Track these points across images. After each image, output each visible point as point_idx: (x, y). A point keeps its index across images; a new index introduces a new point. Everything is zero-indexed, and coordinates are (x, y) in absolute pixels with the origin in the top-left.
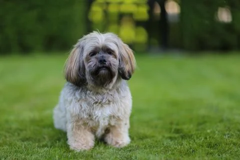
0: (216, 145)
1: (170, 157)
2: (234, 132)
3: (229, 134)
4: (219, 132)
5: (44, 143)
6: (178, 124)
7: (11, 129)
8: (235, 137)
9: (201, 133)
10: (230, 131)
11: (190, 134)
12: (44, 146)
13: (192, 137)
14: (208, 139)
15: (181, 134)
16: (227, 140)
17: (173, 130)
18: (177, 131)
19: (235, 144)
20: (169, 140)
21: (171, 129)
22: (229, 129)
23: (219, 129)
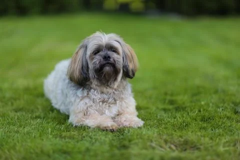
0: (209, 118)
1: (163, 131)
2: (229, 105)
3: (223, 107)
4: (213, 104)
5: (37, 114)
6: (172, 95)
7: (4, 97)
8: (229, 110)
9: (195, 106)
10: (224, 103)
11: (184, 106)
12: (37, 117)
13: (186, 109)
14: (202, 112)
15: (176, 106)
16: (220, 113)
17: (167, 101)
18: (172, 102)
19: (228, 118)
20: (163, 112)
21: (165, 100)
22: (224, 101)
23: (213, 101)
